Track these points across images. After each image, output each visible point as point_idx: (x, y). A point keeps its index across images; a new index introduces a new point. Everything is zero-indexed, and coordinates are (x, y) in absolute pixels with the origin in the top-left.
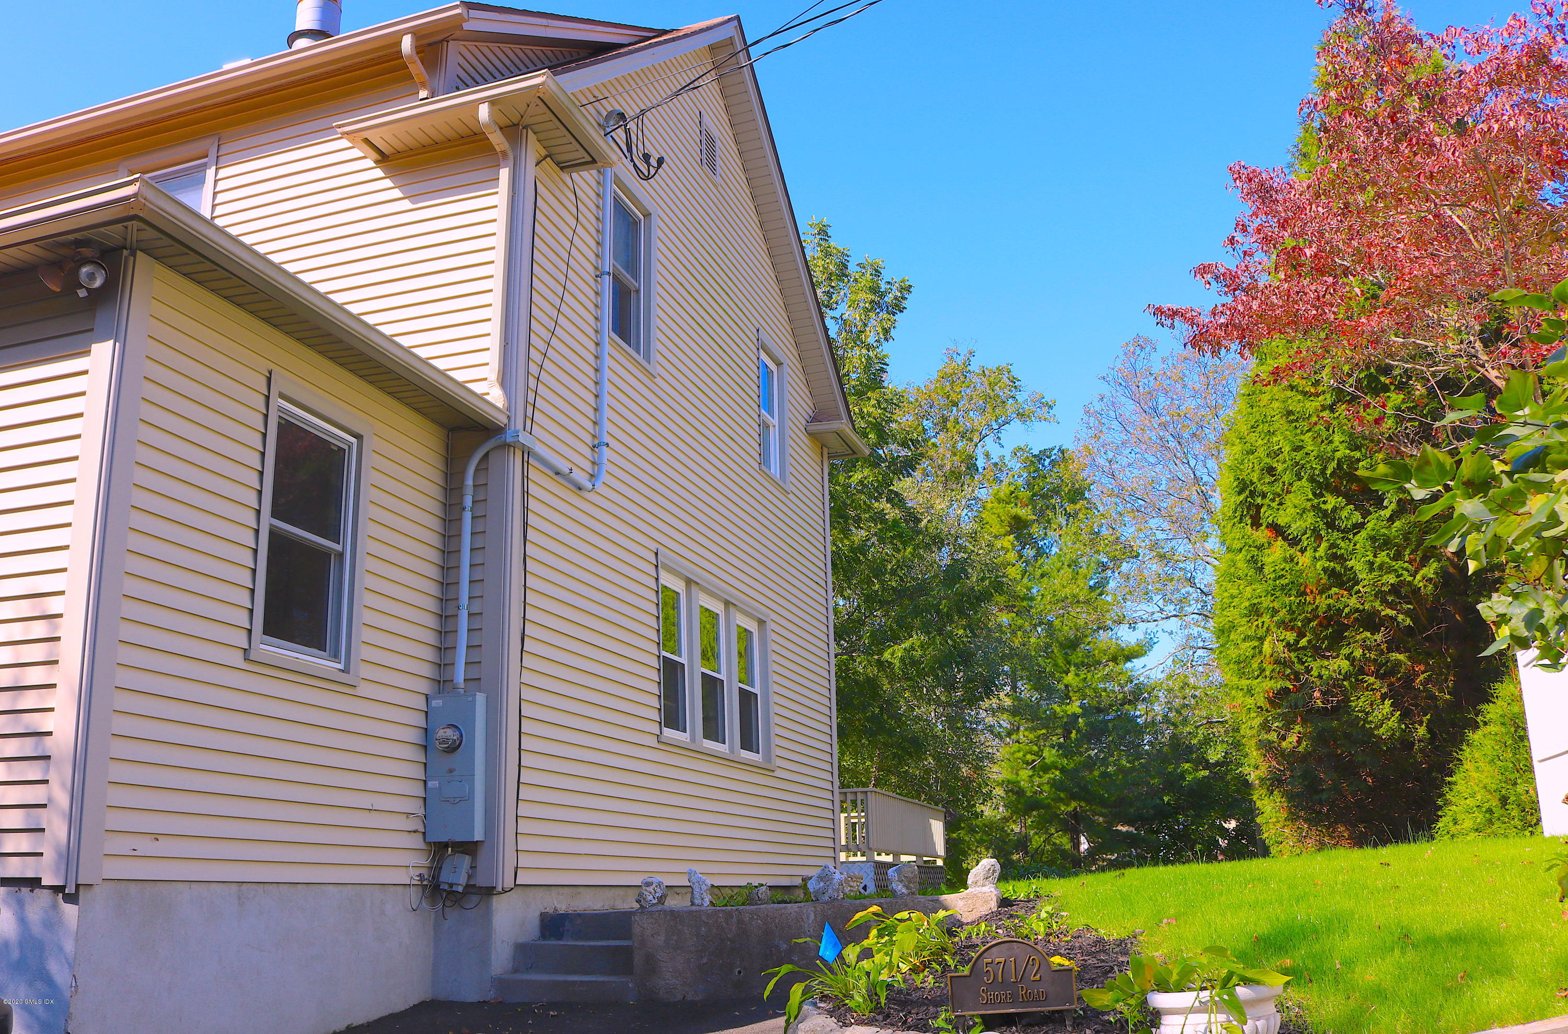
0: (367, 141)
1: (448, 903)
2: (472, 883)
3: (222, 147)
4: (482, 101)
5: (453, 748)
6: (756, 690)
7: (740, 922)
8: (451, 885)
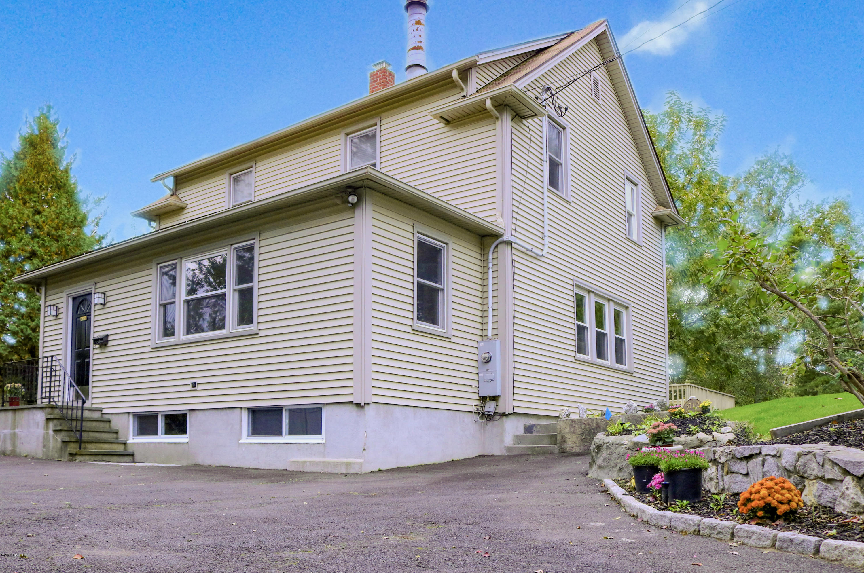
0: (441, 117)
1: (488, 419)
2: (496, 411)
3: (382, 121)
4: (487, 98)
5: (488, 361)
6: (624, 337)
7: (597, 422)
8: (489, 412)
